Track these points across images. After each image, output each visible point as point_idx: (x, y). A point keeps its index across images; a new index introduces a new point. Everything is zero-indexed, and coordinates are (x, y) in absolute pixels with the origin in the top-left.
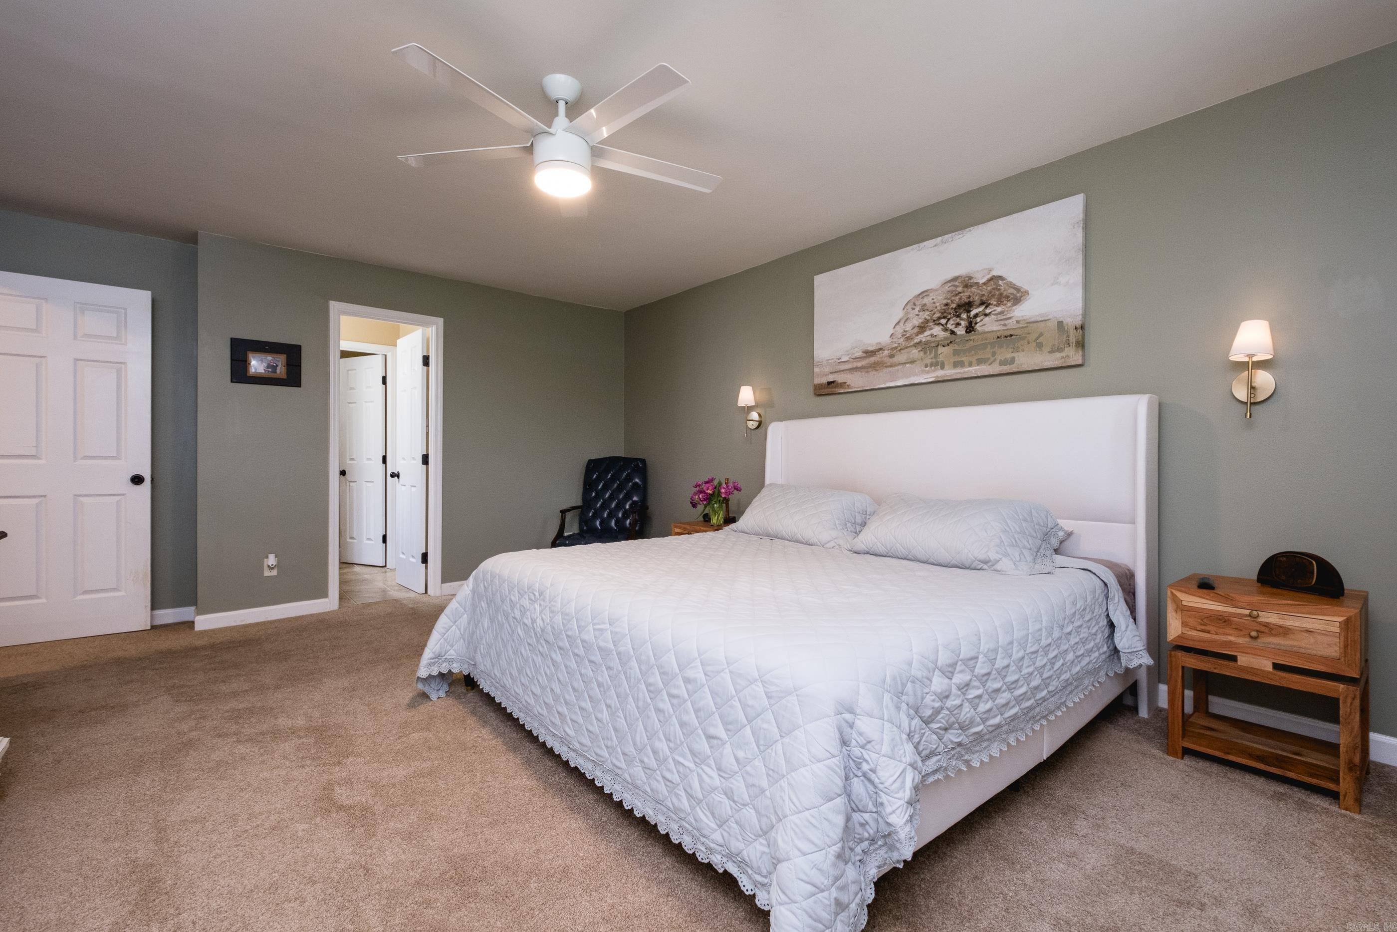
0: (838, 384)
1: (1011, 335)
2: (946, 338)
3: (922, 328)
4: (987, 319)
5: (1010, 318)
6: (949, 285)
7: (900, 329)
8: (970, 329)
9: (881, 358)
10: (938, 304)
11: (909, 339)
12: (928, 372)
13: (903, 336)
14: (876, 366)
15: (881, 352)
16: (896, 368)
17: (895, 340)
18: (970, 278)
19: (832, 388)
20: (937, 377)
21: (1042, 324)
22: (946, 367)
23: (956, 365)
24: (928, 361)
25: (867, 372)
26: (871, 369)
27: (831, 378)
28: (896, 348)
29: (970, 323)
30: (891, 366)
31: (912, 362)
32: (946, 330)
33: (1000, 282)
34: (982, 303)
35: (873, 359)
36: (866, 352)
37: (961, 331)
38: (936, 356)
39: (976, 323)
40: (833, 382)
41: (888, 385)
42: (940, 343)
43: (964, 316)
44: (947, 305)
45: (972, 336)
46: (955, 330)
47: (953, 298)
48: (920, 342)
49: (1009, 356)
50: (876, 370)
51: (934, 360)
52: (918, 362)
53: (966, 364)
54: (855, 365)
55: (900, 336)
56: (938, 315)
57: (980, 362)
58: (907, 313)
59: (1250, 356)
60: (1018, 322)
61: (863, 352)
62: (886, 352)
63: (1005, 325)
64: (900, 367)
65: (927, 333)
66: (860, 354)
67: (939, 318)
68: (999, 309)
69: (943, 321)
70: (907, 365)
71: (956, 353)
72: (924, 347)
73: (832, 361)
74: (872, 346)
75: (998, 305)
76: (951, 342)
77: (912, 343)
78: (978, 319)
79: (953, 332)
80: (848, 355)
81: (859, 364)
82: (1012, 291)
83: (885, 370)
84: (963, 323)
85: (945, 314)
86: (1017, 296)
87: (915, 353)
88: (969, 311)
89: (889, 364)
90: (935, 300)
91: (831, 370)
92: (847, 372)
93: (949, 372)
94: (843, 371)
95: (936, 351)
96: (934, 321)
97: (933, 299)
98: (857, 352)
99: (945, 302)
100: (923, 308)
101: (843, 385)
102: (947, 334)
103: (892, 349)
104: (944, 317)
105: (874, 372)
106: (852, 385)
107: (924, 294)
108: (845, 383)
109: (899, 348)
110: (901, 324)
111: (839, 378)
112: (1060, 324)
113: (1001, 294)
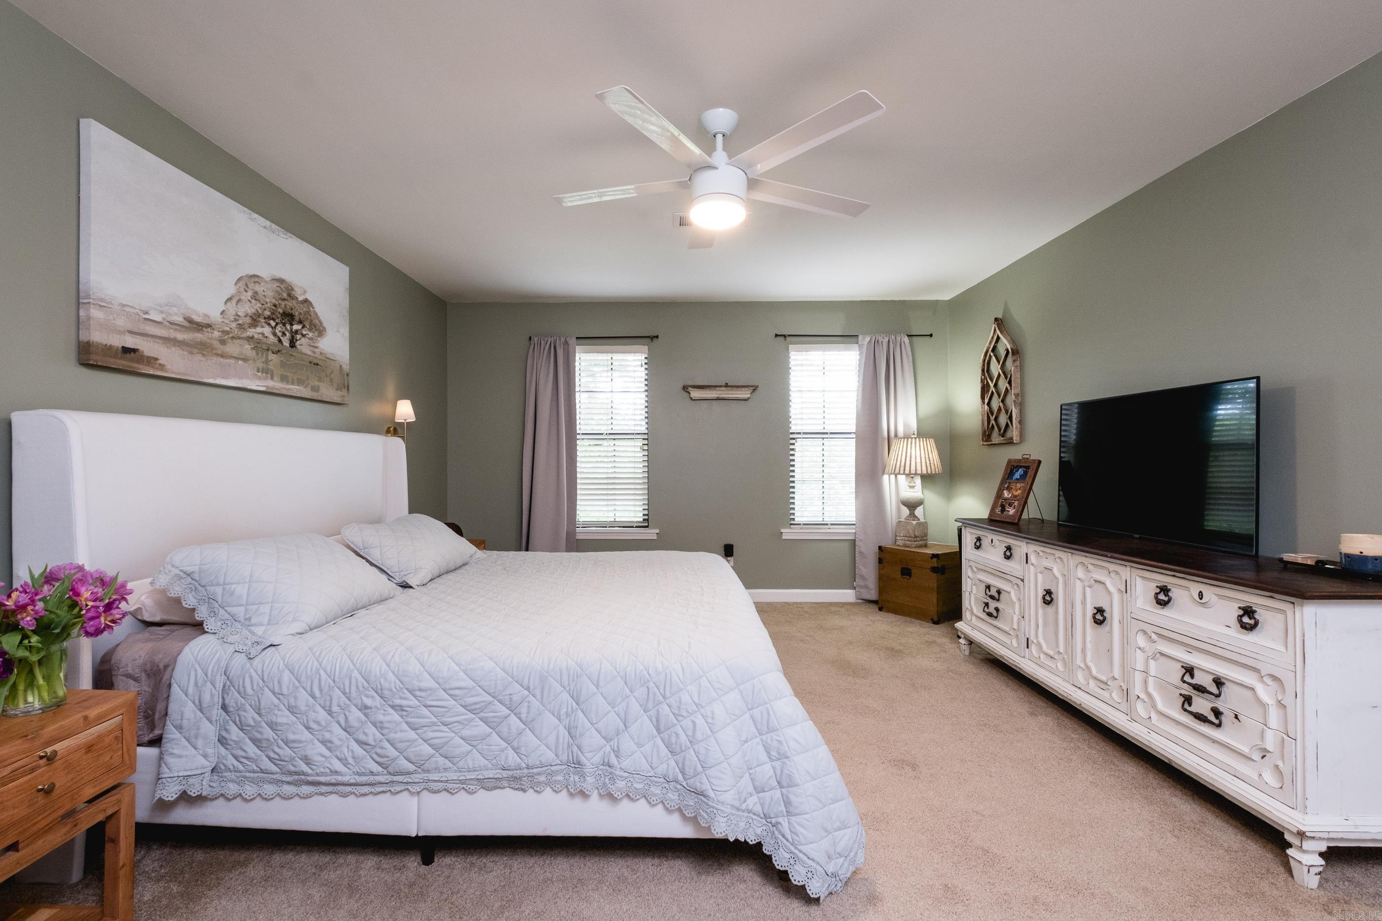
0: (142, 356)
1: (317, 364)
2: (274, 344)
3: (255, 321)
4: (303, 339)
5: (316, 347)
6: (277, 284)
7: (232, 309)
8: (293, 344)
9: (208, 338)
10: (268, 300)
11: (241, 327)
12: (260, 378)
13: (236, 320)
14: (204, 348)
15: (209, 329)
16: (228, 361)
17: (226, 321)
18: (292, 289)
19: (132, 360)
20: (267, 387)
21: (332, 362)
22: (275, 378)
23: (284, 379)
24: (261, 365)
25: (191, 353)
26: (196, 351)
27: (130, 342)
28: (228, 333)
29: (293, 337)
30: (222, 356)
31: (245, 360)
32: (275, 334)
33: (311, 309)
34: (300, 322)
35: (199, 336)
36: (190, 321)
37: (286, 343)
38: (267, 362)
39: (297, 340)
40: (134, 351)
41: (219, 381)
42: (271, 347)
43: (288, 327)
44: (275, 306)
45: (292, 351)
46: (281, 338)
47: (280, 302)
48: (253, 337)
49: (317, 383)
50: (204, 355)
51: (265, 366)
52: (251, 362)
53: (290, 380)
54: (172, 334)
55: (232, 318)
56: (267, 313)
57: (300, 382)
58: (239, 292)
59: (405, 420)
60: (321, 353)
61: (185, 319)
62: (216, 334)
63: (314, 352)
64: (232, 361)
65: (259, 330)
66: (179, 319)
67: (269, 318)
68: (311, 335)
69: (273, 323)
70: (240, 362)
71: (283, 365)
72: (258, 345)
73: (133, 310)
74: (199, 316)
75: (310, 330)
76: (279, 351)
77: (244, 335)
78: (298, 337)
79: (280, 341)
80: (162, 312)
81: (180, 336)
82: (317, 321)
83: (215, 358)
84: (288, 334)
85: (274, 316)
86: (319, 330)
87: (247, 348)
88: (292, 325)
89: (219, 352)
90: (266, 294)
91: (130, 327)
92: (160, 341)
93: (276, 385)
94: (153, 336)
95: (267, 355)
96: (265, 318)
97: (264, 291)
98: (176, 314)
99: (274, 301)
100: (255, 296)
101: (151, 361)
102: (275, 340)
103: (223, 332)
104: (274, 319)
105: (199, 357)
106: (168, 367)
107: (255, 278)
108: (156, 359)
109: (231, 335)
110: (234, 302)
111: (147, 348)
112: (341, 366)
113: (311, 321)
